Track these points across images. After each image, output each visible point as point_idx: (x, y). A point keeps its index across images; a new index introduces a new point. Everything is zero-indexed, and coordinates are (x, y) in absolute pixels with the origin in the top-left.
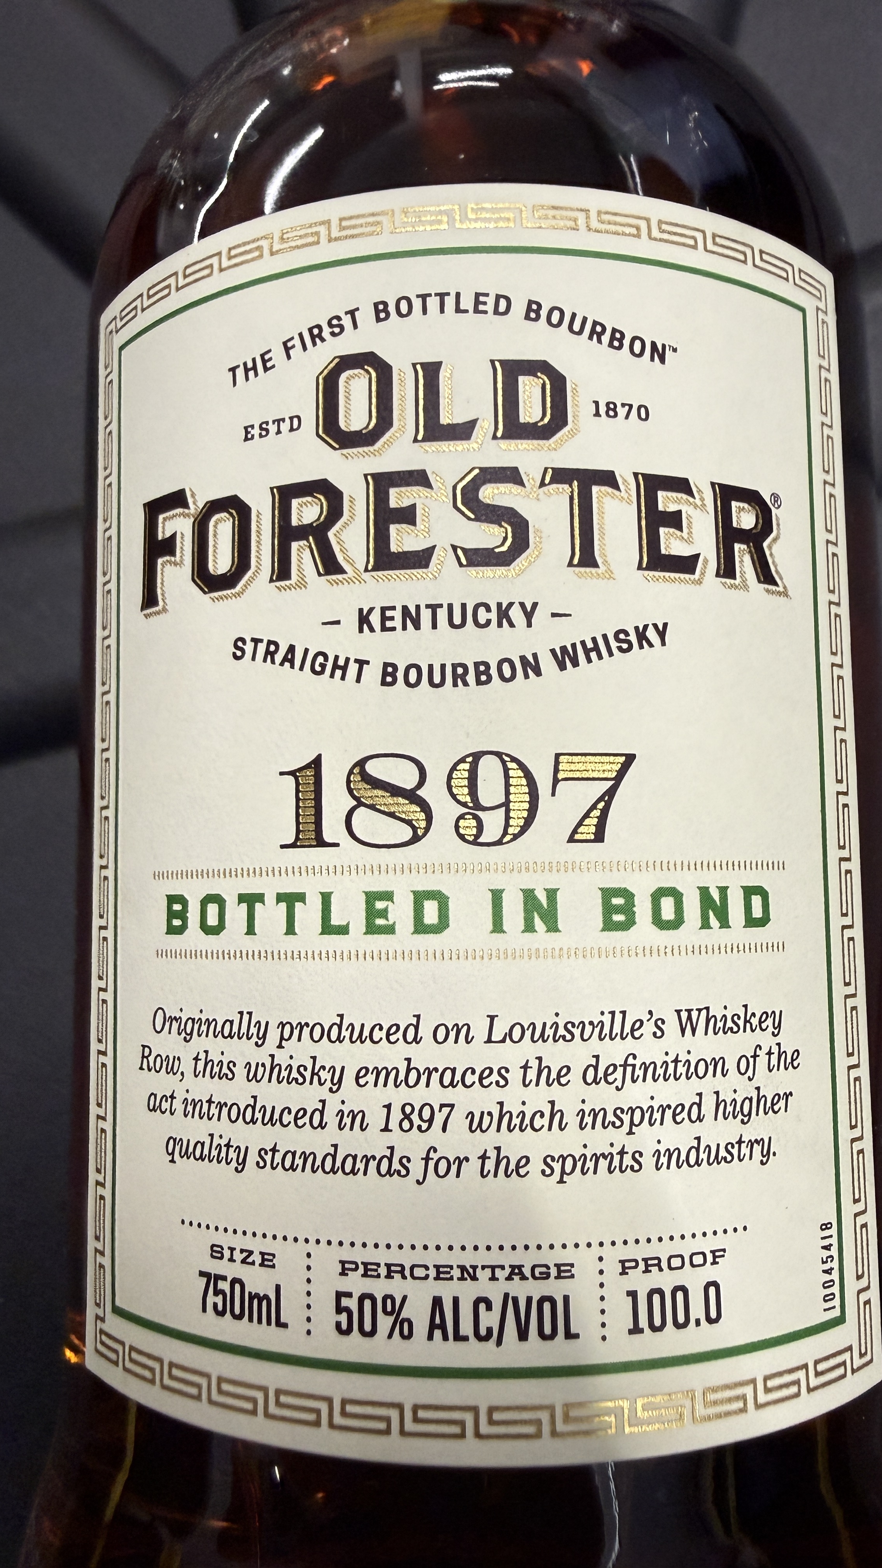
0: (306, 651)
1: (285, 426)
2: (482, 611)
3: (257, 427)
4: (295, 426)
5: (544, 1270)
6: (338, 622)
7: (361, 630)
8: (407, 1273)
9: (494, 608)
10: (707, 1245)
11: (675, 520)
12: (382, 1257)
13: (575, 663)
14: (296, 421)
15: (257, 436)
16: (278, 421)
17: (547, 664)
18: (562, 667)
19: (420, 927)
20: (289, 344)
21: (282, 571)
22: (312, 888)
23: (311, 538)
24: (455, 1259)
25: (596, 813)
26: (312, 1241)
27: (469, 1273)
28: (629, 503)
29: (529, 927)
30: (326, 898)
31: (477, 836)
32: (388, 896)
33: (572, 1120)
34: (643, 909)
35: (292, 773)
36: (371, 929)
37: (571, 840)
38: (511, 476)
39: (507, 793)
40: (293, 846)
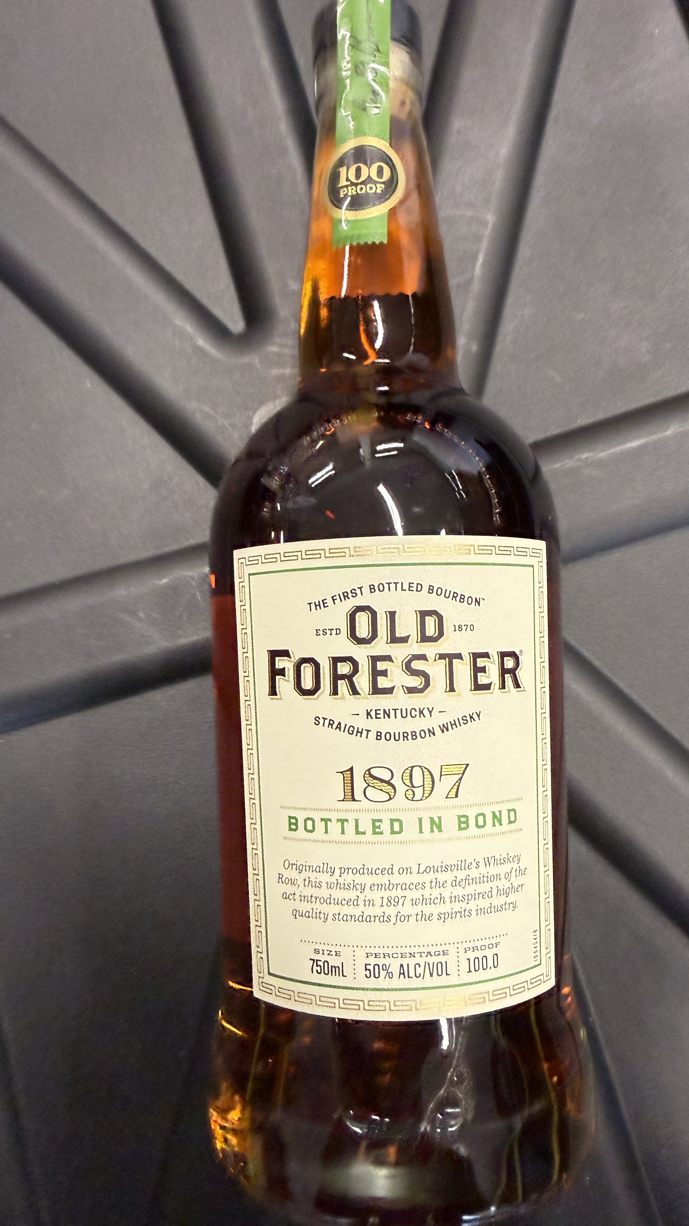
0: (346, 725)
1: (334, 632)
2: (413, 711)
3: (321, 630)
4: (338, 633)
5: (438, 953)
6: (358, 715)
7: (367, 718)
8: (391, 956)
9: (418, 710)
10: (494, 941)
11: (483, 670)
12: (381, 951)
13: (447, 730)
14: (338, 630)
15: (321, 635)
16: (331, 630)
17: (438, 731)
18: (443, 732)
19: (393, 832)
20: (334, 598)
21: (335, 692)
22: (351, 817)
23: (346, 679)
24: (407, 950)
25: (456, 787)
26: (355, 946)
27: (412, 955)
28: (467, 665)
29: (432, 831)
30: (357, 821)
31: (413, 798)
32: (380, 821)
33: (447, 900)
34: (472, 822)
35: (342, 772)
36: (375, 833)
37: (447, 797)
38: (423, 657)
39: (424, 781)
40: (343, 800)
